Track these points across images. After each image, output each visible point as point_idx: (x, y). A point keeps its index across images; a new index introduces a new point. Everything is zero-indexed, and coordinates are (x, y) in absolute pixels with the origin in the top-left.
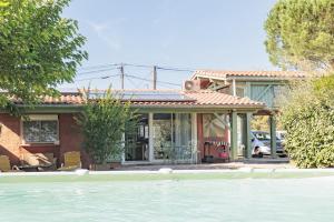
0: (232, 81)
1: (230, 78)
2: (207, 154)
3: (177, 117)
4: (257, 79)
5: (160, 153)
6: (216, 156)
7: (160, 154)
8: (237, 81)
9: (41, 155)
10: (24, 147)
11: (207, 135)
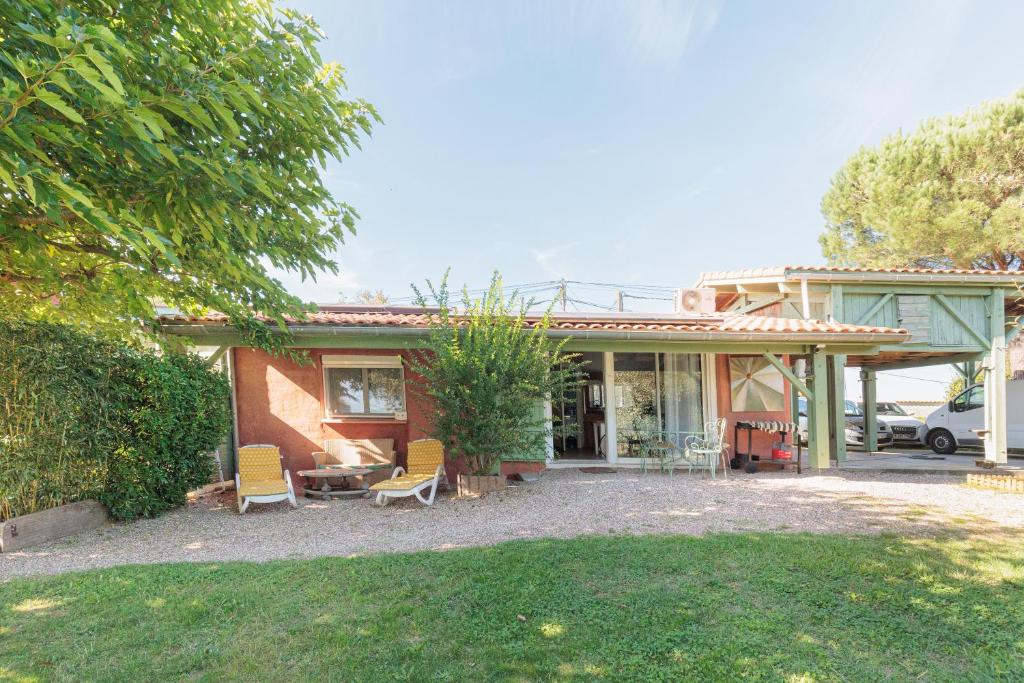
0: (798, 284)
1: (794, 277)
2: (743, 449)
3: (668, 360)
4: (862, 277)
5: (631, 442)
6: (765, 454)
7: (634, 446)
8: (811, 284)
9: (367, 443)
10: (331, 425)
11: (739, 405)
